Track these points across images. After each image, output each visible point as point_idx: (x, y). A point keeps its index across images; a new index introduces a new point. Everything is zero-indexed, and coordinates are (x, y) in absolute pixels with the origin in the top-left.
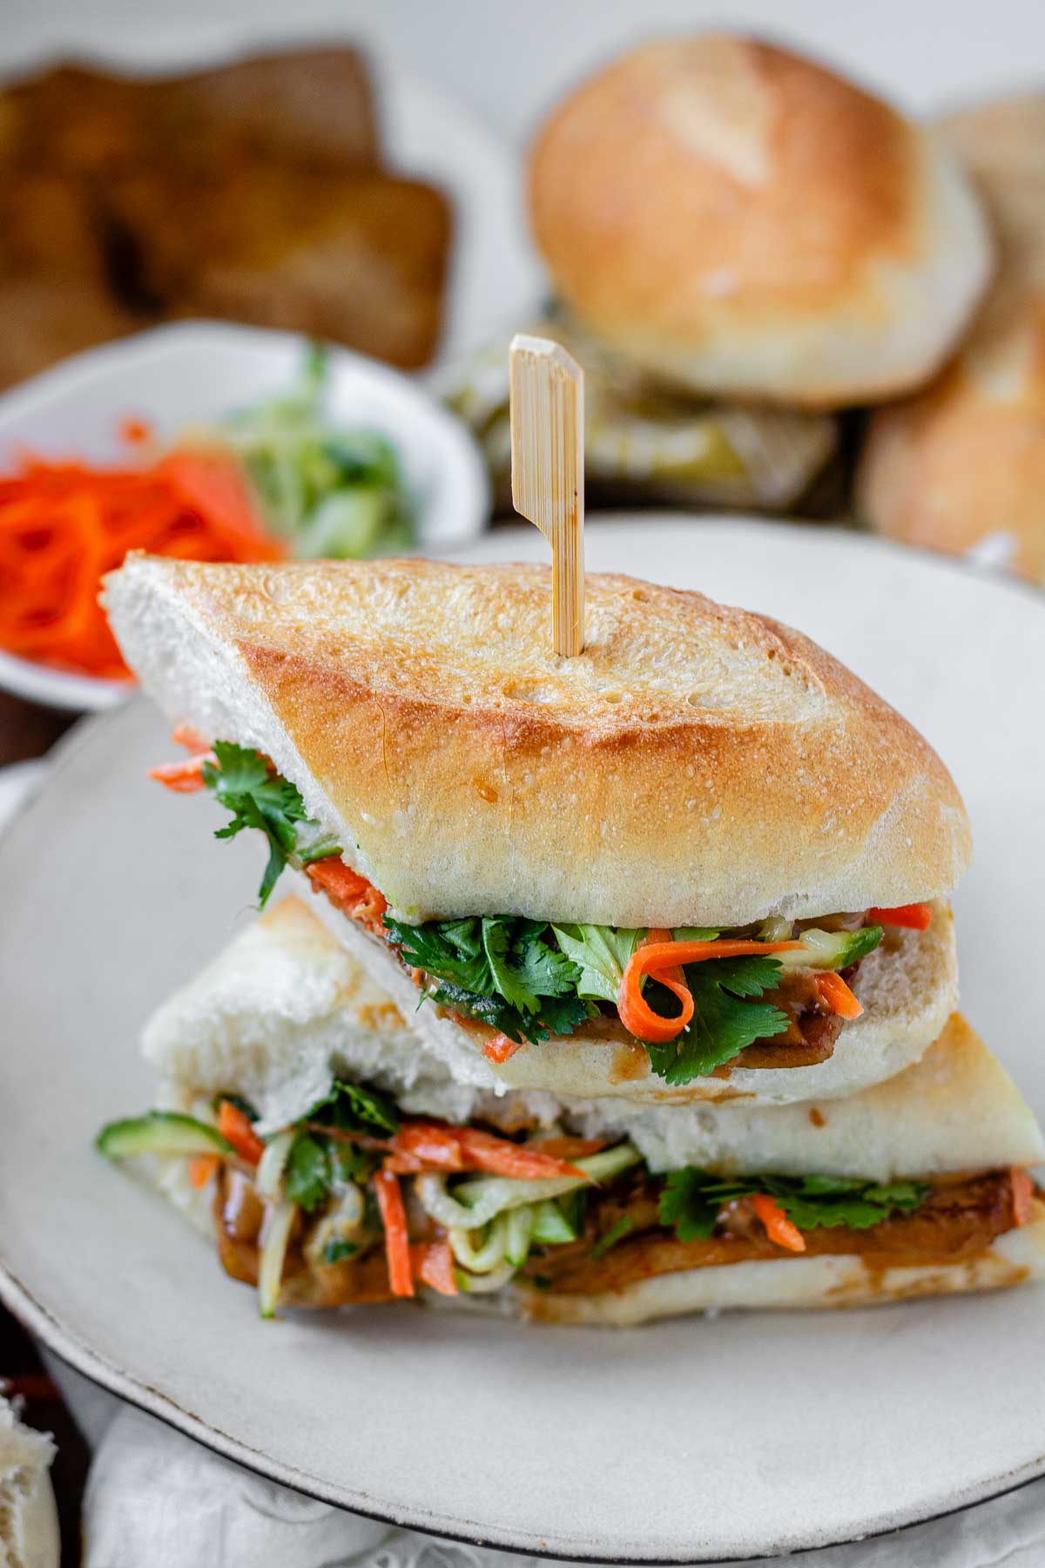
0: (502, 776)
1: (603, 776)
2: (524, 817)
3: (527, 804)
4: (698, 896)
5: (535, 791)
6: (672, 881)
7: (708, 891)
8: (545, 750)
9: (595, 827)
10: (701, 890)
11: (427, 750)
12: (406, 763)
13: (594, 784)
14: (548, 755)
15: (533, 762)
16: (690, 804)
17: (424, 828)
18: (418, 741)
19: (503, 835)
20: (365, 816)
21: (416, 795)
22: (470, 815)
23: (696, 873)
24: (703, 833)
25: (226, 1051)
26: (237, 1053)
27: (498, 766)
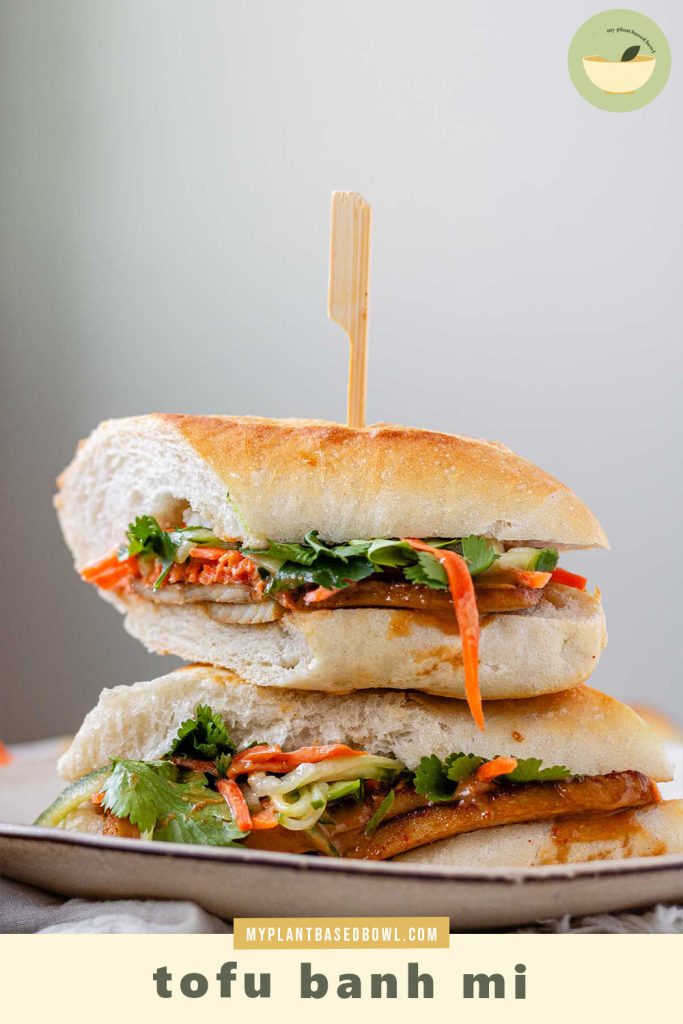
0: (320, 454)
1: (382, 450)
2: (333, 473)
3: (335, 465)
4: (444, 514)
5: (339, 460)
6: (427, 503)
7: (449, 510)
8: (345, 442)
9: (378, 474)
10: (445, 509)
11: (271, 446)
12: (259, 451)
13: (377, 453)
14: (348, 445)
15: (338, 447)
16: (437, 463)
17: (270, 482)
18: (267, 441)
19: (320, 483)
20: (233, 475)
21: (265, 465)
22: (299, 476)
23: (441, 500)
24: (445, 478)
25: (120, 727)
26: (126, 728)
27: (316, 449)
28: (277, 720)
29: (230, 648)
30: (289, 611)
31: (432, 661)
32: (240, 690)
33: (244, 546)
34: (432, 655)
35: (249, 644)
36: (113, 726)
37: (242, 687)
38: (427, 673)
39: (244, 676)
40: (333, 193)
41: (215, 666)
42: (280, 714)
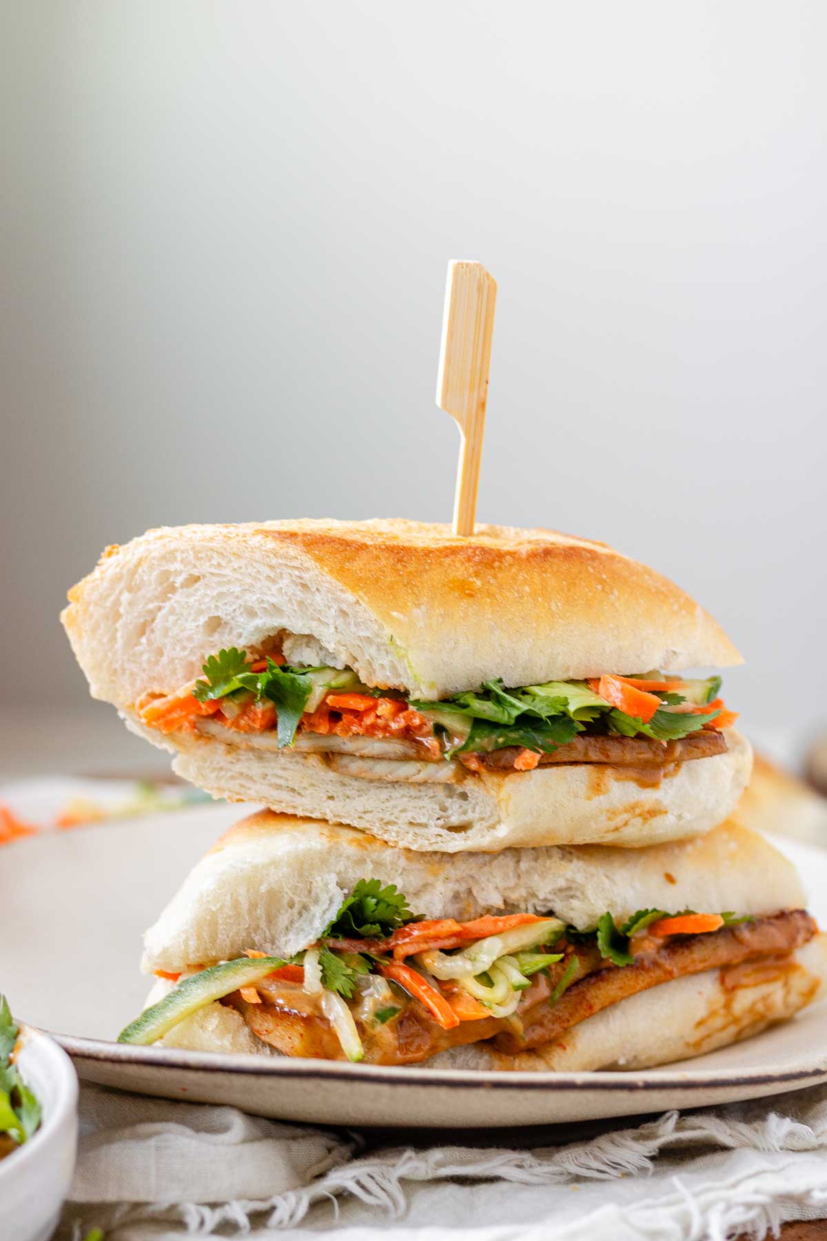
0: (477, 582)
3: (497, 596)
5: (499, 589)
8: (497, 565)
11: (419, 572)
12: (409, 580)
14: (500, 567)
15: (493, 572)
16: (600, 588)
17: (434, 620)
18: (411, 567)
19: (487, 619)
20: (394, 615)
21: (423, 599)
22: (462, 608)
24: (612, 604)
25: (245, 906)
26: (253, 906)
27: (470, 576)
28: (426, 886)
29: (360, 803)
30: (474, 773)
31: (625, 816)
32: (388, 855)
33: (412, 698)
34: (626, 811)
35: (392, 803)
36: (236, 905)
37: (389, 852)
38: (616, 829)
39: (386, 837)
40: (452, 263)
41: (331, 822)
42: (430, 879)
